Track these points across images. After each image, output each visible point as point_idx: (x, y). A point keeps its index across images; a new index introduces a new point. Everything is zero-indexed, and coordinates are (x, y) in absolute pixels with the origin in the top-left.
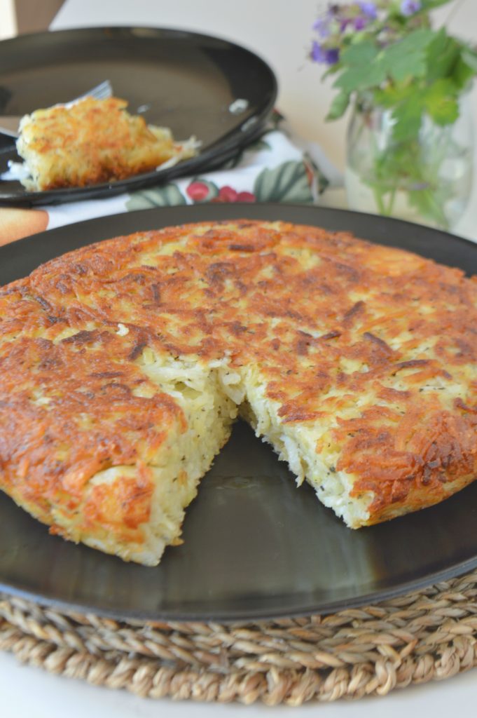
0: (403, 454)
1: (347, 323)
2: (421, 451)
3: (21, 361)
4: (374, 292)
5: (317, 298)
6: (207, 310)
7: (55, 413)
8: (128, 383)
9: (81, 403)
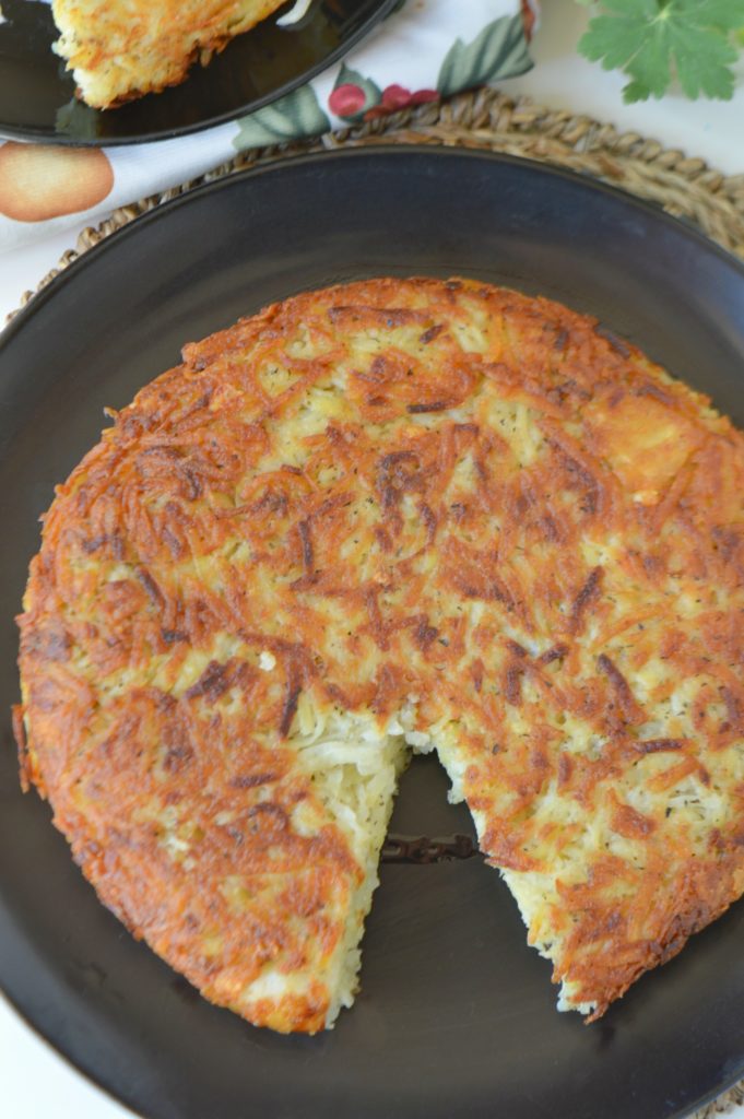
0: (637, 945)
1: (576, 625)
2: (659, 932)
3: (137, 751)
4: (615, 541)
5: (536, 549)
6: (381, 585)
7: (196, 878)
8: (286, 800)
9: (227, 856)
